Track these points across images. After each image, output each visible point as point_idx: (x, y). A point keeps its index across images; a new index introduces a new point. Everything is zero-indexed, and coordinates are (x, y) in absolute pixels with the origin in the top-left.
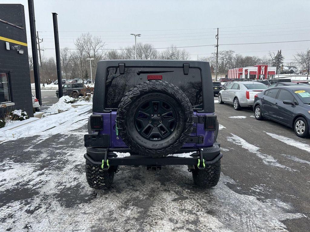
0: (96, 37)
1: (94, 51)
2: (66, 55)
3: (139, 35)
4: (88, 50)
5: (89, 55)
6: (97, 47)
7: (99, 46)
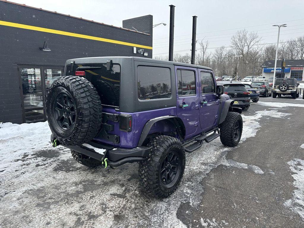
0: (252, 32)
1: (248, 48)
2: (221, 54)
3: (284, 26)
4: (242, 47)
5: (243, 52)
6: (252, 43)
7: (254, 41)
